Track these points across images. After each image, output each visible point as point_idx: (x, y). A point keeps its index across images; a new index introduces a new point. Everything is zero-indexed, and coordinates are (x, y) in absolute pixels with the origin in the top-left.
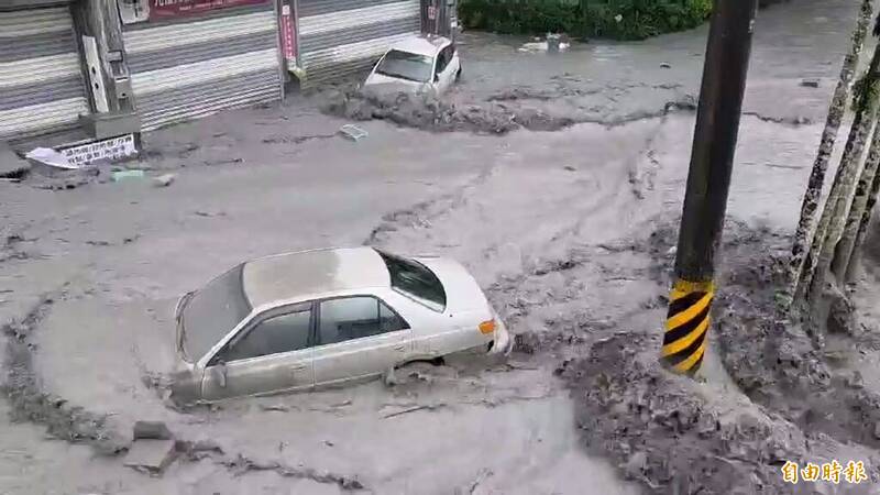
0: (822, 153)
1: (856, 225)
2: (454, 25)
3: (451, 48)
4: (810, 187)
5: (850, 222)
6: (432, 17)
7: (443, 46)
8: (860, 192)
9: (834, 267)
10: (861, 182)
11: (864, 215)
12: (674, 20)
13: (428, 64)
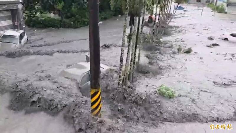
0: (122, 53)
1: (132, 69)
2: (24, 26)
3: (24, 33)
4: (121, 61)
5: (131, 68)
6: (16, 24)
7: (21, 32)
8: (131, 61)
9: (129, 79)
10: (131, 59)
11: (133, 66)
12: (86, 23)
13: (17, 38)
